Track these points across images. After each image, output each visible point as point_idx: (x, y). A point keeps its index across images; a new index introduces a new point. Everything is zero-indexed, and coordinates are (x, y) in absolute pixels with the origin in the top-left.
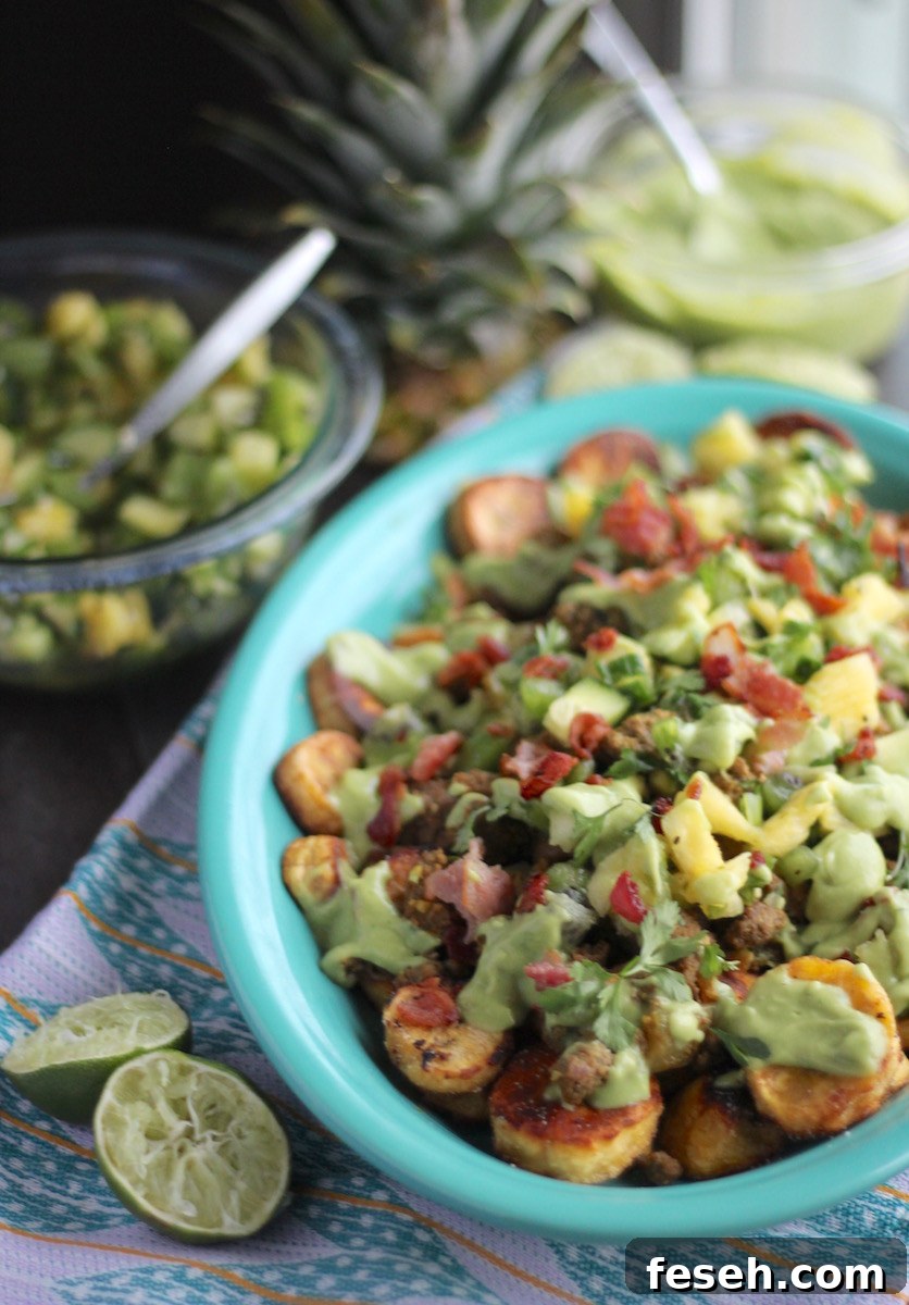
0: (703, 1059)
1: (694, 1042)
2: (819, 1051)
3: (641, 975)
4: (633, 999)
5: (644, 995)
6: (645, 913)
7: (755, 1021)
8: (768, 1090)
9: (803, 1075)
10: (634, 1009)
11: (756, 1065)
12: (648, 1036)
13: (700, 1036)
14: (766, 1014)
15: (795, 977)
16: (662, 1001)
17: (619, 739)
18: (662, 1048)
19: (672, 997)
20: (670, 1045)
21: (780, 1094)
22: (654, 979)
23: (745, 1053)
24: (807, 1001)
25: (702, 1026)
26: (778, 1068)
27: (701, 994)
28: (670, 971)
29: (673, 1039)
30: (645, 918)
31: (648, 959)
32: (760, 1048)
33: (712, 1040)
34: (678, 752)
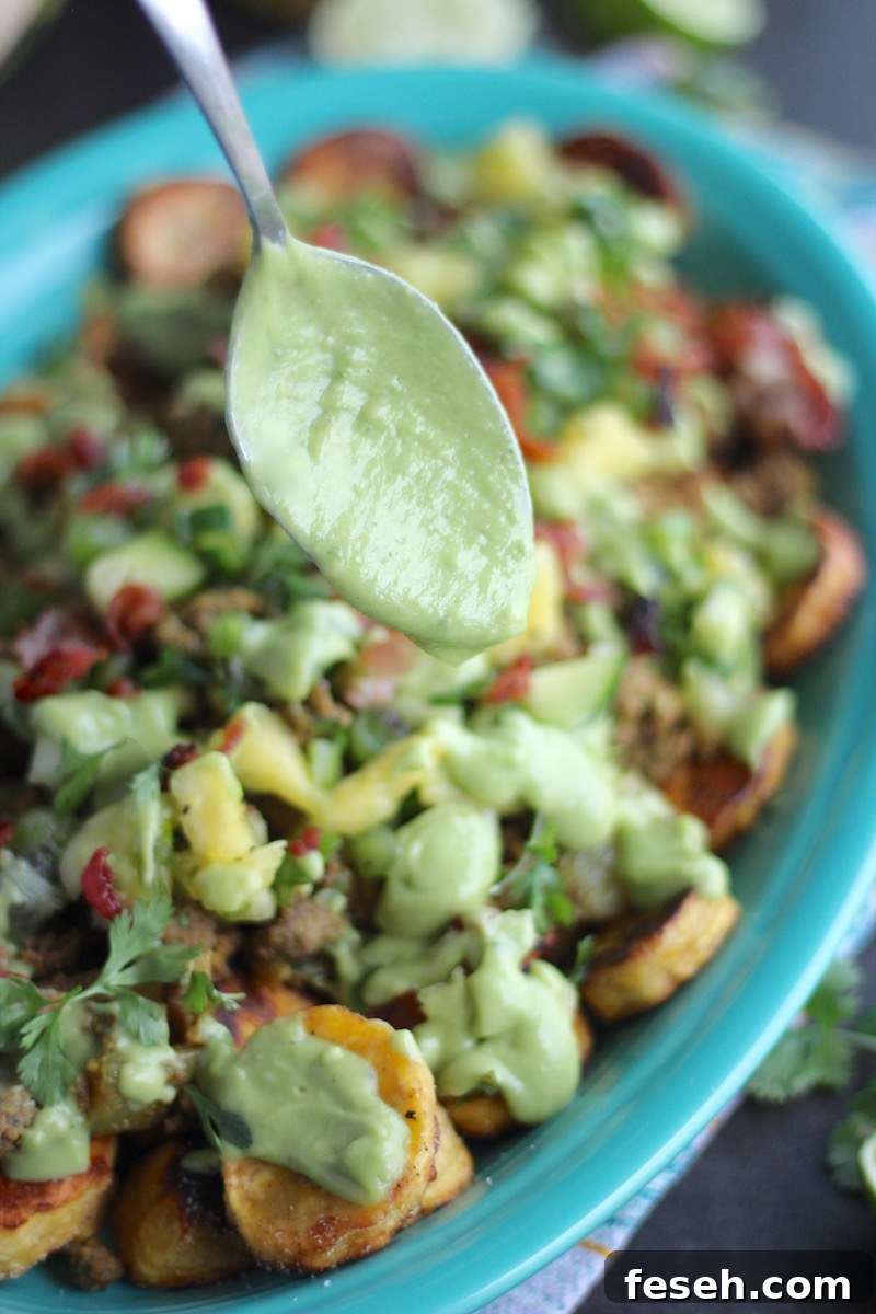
0: (171, 1125)
1: (159, 1103)
2: (315, 1153)
3: (99, 998)
4: (85, 1030)
5: (99, 1028)
6: (119, 911)
7: (244, 1093)
8: (241, 1191)
9: (292, 1179)
10: (82, 1045)
11: (230, 1154)
12: (91, 1090)
13: (169, 1094)
14: (259, 1081)
15: (313, 1033)
16: (122, 1042)
17: (171, 630)
18: (109, 1110)
19: (136, 1037)
20: (118, 1105)
21: (252, 1201)
22: (115, 1007)
23: (218, 1134)
24: (317, 1072)
25: (172, 1080)
26: (262, 1163)
27: (179, 1035)
28: (141, 999)
29: (125, 1100)
30: (117, 918)
31: (115, 976)
32: (241, 1133)
33: (185, 1103)
34: (237, 666)
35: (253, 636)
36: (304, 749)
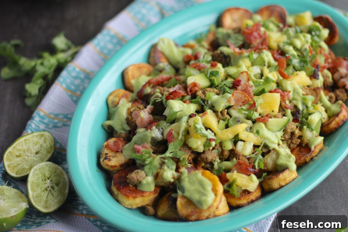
0: (171, 187)
1: (170, 182)
2: (195, 197)
3: (163, 158)
4: (159, 164)
5: (162, 164)
6: (172, 141)
7: (186, 183)
8: (180, 202)
9: (189, 202)
10: (158, 166)
11: (180, 194)
12: (157, 176)
13: (172, 180)
14: (190, 182)
15: (202, 175)
16: (165, 167)
18: (159, 180)
19: (168, 167)
20: (162, 180)
21: (181, 204)
22: (166, 161)
23: (179, 190)
24: (201, 182)
25: (174, 178)
26: (184, 197)
27: (177, 170)
28: (172, 160)
29: (163, 179)
30: (171, 143)
31: (168, 154)
32: (183, 191)
33: (175, 183)
34: (209, 102)
35: (215, 97)
36: (218, 122)
